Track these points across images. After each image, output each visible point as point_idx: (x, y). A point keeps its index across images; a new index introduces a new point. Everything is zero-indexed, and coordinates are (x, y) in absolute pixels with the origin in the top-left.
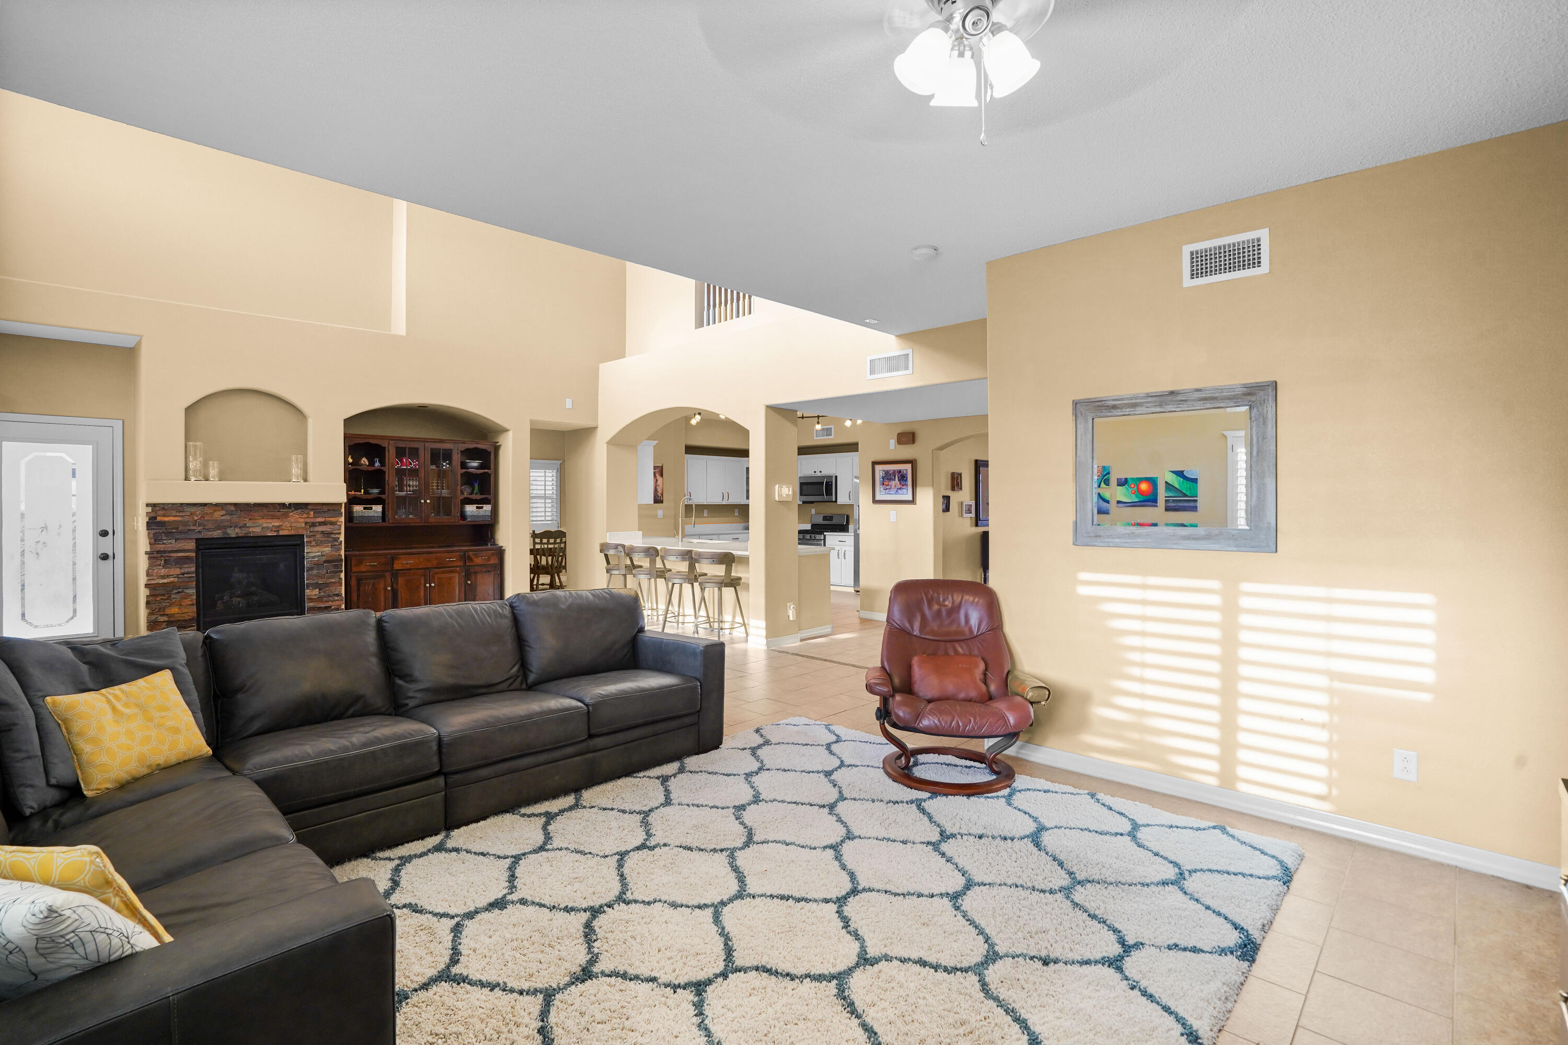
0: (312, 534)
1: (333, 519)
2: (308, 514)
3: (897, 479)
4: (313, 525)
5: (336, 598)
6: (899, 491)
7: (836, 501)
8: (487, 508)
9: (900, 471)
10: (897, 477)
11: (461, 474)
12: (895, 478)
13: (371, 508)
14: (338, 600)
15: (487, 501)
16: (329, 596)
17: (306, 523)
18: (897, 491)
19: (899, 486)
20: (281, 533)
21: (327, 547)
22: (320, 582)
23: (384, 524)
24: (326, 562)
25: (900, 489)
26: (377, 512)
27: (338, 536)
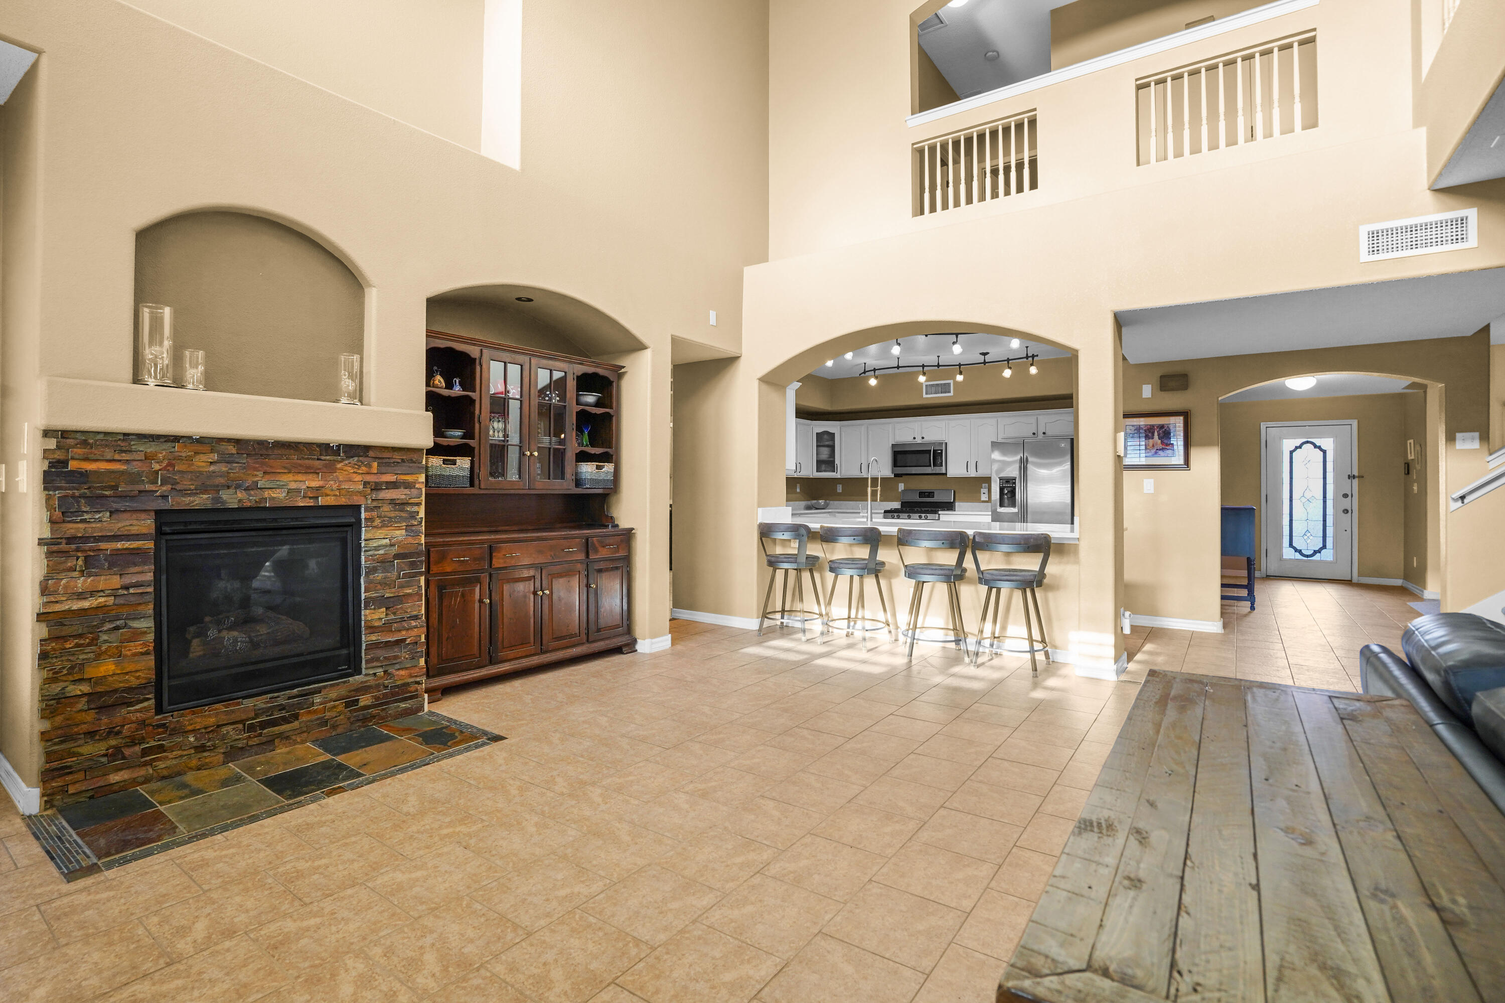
0: (375, 504)
1: (409, 478)
2: (369, 466)
3: (1156, 436)
4: (377, 487)
5: (414, 623)
6: (1160, 452)
7: (946, 474)
8: (609, 468)
9: (1162, 427)
10: (1156, 433)
11: (577, 412)
12: (1153, 435)
13: (454, 463)
14: (416, 627)
15: (606, 458)
16: (402, 620)
17: (366, 484)
18: (1156, 453)
19: (1161, 446)
20: (321, 501)
21: (399, 528)
22: (387, 595)
23: (475, 490)
24: (397, 556)
25: (1162, 449)
26: (462, 469)
27: (415, 509)
